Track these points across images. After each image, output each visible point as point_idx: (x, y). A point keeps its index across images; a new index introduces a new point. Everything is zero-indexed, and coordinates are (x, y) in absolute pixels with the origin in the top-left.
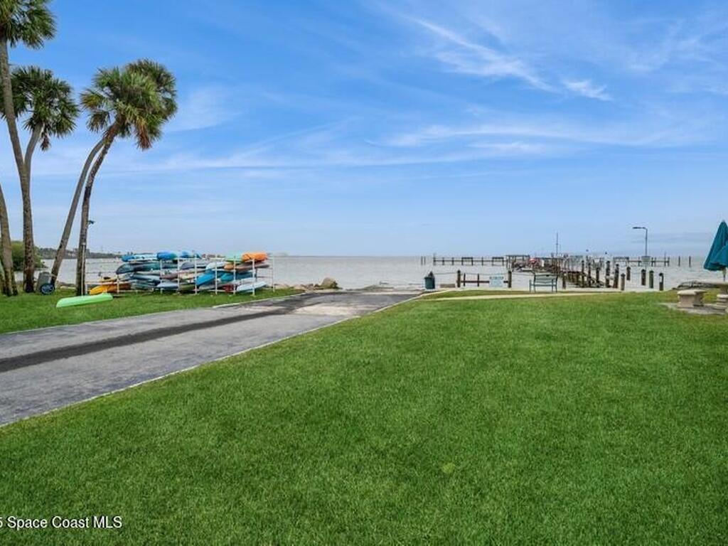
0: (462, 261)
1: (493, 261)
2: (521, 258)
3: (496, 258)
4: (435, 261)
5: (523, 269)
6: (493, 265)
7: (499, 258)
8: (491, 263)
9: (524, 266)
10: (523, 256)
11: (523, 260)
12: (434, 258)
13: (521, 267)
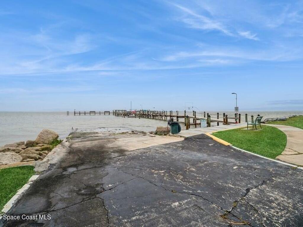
4: (75, 113)
5: (130, 116)
12: (75, 112)
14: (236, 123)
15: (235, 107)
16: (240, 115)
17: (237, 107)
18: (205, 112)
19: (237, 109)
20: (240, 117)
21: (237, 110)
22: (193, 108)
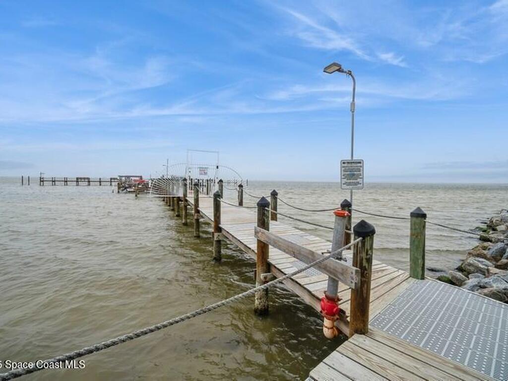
0: (77, 181)
5: (128, 190)
8: (110, 183)
12: (41, 178)
13: (126, 188)
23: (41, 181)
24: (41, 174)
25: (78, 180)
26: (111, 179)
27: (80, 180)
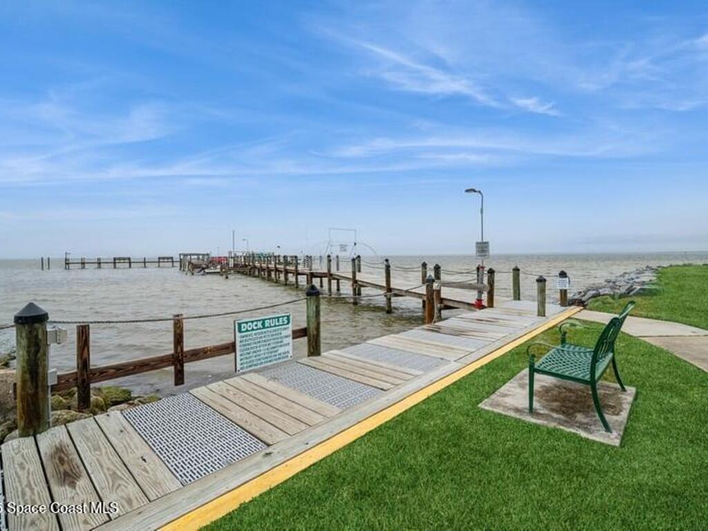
0: (115, 263)
1: (159, 262)
2: (196, 257)
3: (164, 258)
5: (206, 271)
6: (159, 266)
7: (168, 258)
8: (157, 264)
9: (207, 267)
10: (198, 255)
11: (198, 259)
12: (66, 260)
13: (203, 269)
14: (479, 305)
15: (477, 243)
16: (491, 272)
17: (484, 241)
18: (387, 260)
19: (483, 248)
20: (491, 283)
21: (483, 251)
22: (357, 245)
23: (66, 264)
24: (66, 254)
25: (115, 261)
26: (159, 258)
27: (118, 261)
